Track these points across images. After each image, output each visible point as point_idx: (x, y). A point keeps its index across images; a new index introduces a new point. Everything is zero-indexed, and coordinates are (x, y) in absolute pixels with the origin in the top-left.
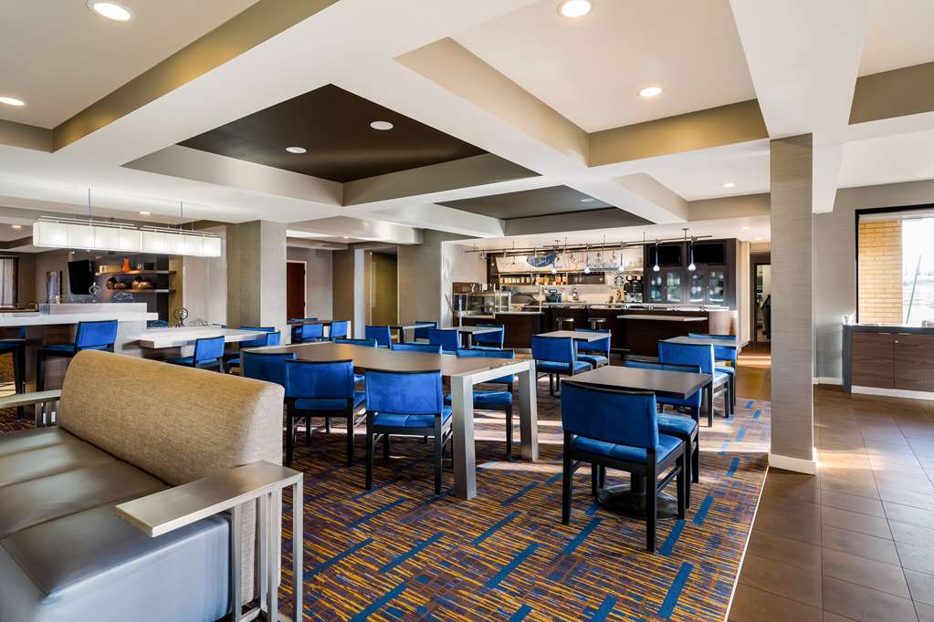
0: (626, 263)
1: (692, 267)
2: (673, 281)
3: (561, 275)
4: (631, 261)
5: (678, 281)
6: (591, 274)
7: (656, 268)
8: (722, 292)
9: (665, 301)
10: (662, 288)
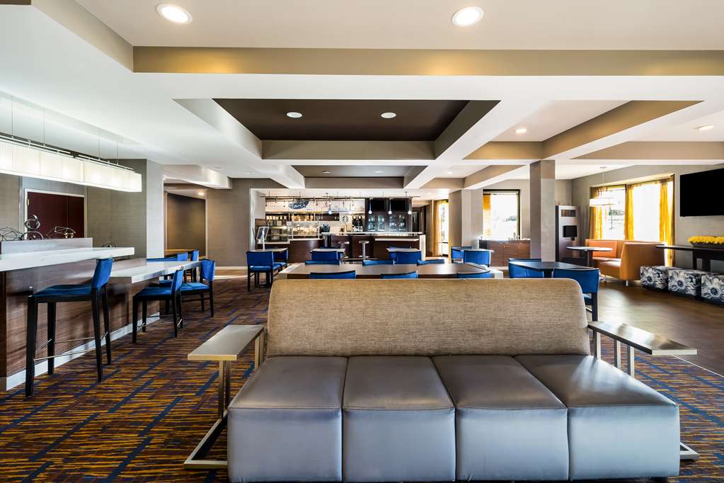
0: (353, 208)
1: (390, 212)
2: (381, 220)
3: (310, 215)
4: (356, 208)
5: (383, 220)
6: (333, 215)
7: (370, 212)
8: (405, 225)
9: (377, 231)
10: (375, 223)
